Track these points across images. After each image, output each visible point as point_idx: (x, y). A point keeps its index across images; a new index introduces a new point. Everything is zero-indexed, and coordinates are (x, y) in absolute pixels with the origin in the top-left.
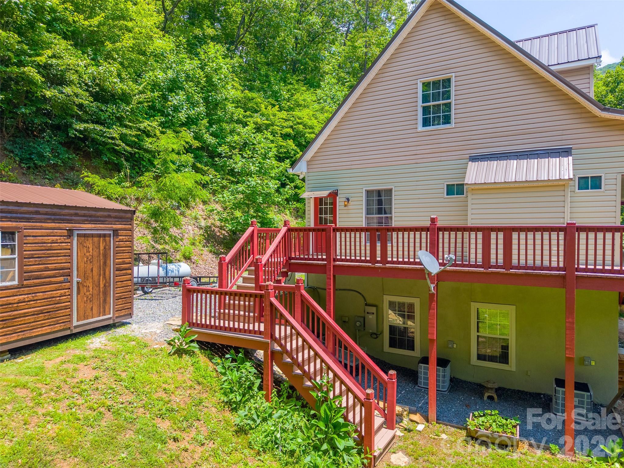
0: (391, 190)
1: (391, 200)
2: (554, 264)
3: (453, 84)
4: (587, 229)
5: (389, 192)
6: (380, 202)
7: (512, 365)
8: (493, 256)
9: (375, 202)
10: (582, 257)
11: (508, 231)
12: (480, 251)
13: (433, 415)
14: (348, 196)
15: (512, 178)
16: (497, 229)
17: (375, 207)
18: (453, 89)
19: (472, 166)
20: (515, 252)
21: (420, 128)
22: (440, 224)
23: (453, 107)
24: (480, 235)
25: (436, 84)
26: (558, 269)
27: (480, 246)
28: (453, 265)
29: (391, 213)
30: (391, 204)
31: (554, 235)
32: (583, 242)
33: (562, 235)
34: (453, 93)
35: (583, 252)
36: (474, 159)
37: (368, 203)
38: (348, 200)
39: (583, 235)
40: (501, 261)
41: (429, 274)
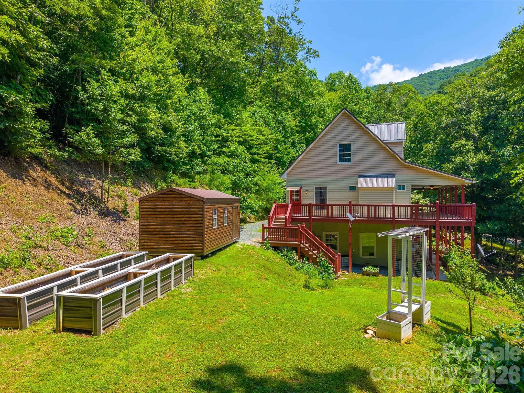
0: (326, 187)
1: (326, 191)
2: (389, 217)
3: (352, 146)
4: (399, 206)
5: (325, 188)
6: (321, 192)
7: (375, 257)
8: (370, 215)
9: (319, 192)
10: (397, 215)
11: (375, 206)
12: (366, 213)
13: (350, 270)
14: (307, 189)
15: (375, 185)
16: (372, 206)
17: (319, 194)
18: (352, 148)
19: (360, 180)
20: (377, 213)
21: (339, 163)
22: (352, 204)
23: (352, 155)
24: (366, 207)
25: (345, 145)
26: (390, 218)
27: (366, 211)
28: (358, 218)
29: (326, 197)
30: (326, 193)
31: (389, 207)
32: (397, 209)
33: (391, 207)
34: (352, 150)
35: (397, 213)
36: (360, 177)
37: (316, 193)
38: (307, 191)
39: (397, 207)
40: (373, 216)
41: (350, 220)
